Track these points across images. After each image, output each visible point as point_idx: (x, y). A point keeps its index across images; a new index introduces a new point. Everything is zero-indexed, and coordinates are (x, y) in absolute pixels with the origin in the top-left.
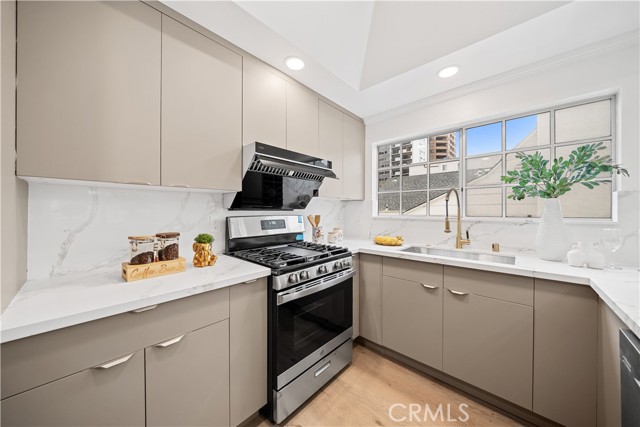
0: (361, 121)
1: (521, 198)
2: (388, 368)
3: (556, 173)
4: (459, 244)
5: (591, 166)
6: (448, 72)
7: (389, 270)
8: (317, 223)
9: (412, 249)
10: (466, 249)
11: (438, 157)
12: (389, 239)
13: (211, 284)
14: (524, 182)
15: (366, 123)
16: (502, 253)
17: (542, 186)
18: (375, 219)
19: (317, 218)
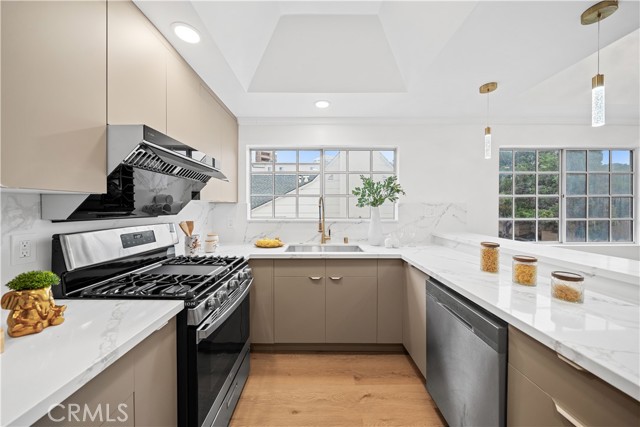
0: (235, 119)
1: (362, 206)
2: (283, 362)
3: (377, 191)
4: (324, 240)
5: (392, 189)
6: (322, 105)
7: (279, 271)
8: (191, 231)
9: (291, 248)
10: (328, 244)
11: (263, 159)
12: (272, 241)
13: (115, 352)
14: (363, 196)
15: (239, 122)
16: (350, 244)
17: (371, 199)
18: (250, 222)
19: (190, 224)
